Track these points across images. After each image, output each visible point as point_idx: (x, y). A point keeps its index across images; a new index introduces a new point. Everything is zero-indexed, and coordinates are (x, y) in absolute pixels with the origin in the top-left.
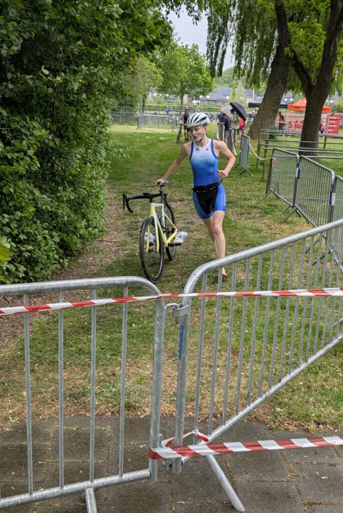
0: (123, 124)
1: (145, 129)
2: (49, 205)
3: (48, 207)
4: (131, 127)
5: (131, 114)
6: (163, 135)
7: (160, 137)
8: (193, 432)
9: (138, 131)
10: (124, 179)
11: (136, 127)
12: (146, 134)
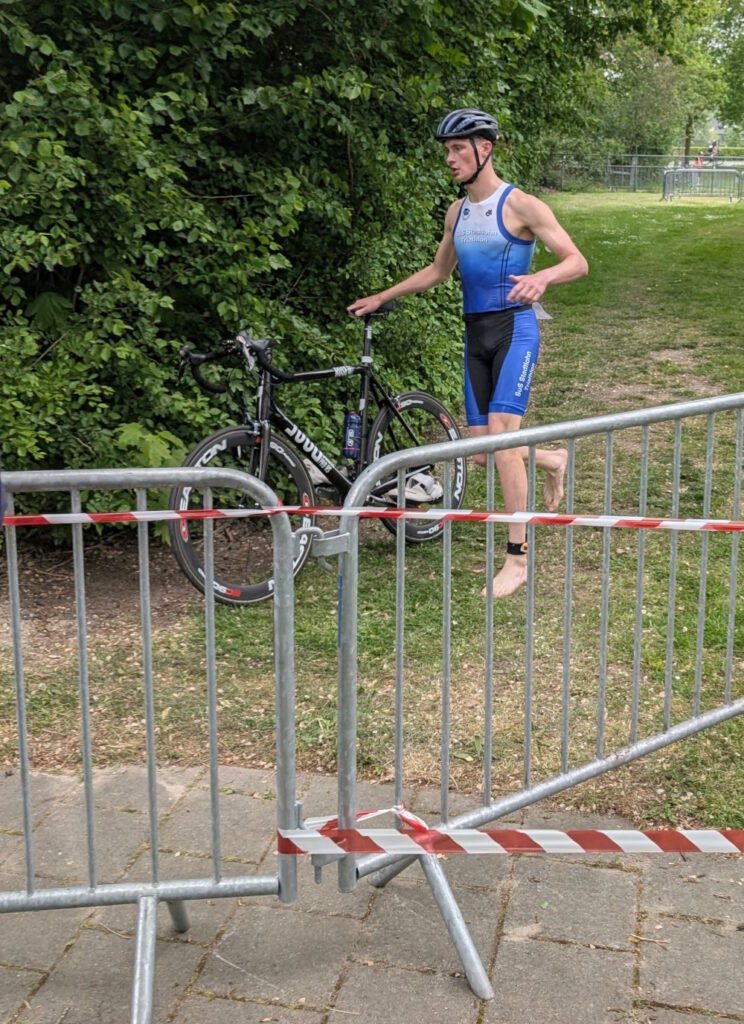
0: (634, 191)
1: (680, 200)
2: (323, 349)
3: (320, 351)
4: (650, 196)
5: (655, 170)
6: (712, 211)
7: (704, 215)
8: (393, 810)
9: (663, 204)
10: (586, 302)
11: (660, 196)
12: (676, 210)
